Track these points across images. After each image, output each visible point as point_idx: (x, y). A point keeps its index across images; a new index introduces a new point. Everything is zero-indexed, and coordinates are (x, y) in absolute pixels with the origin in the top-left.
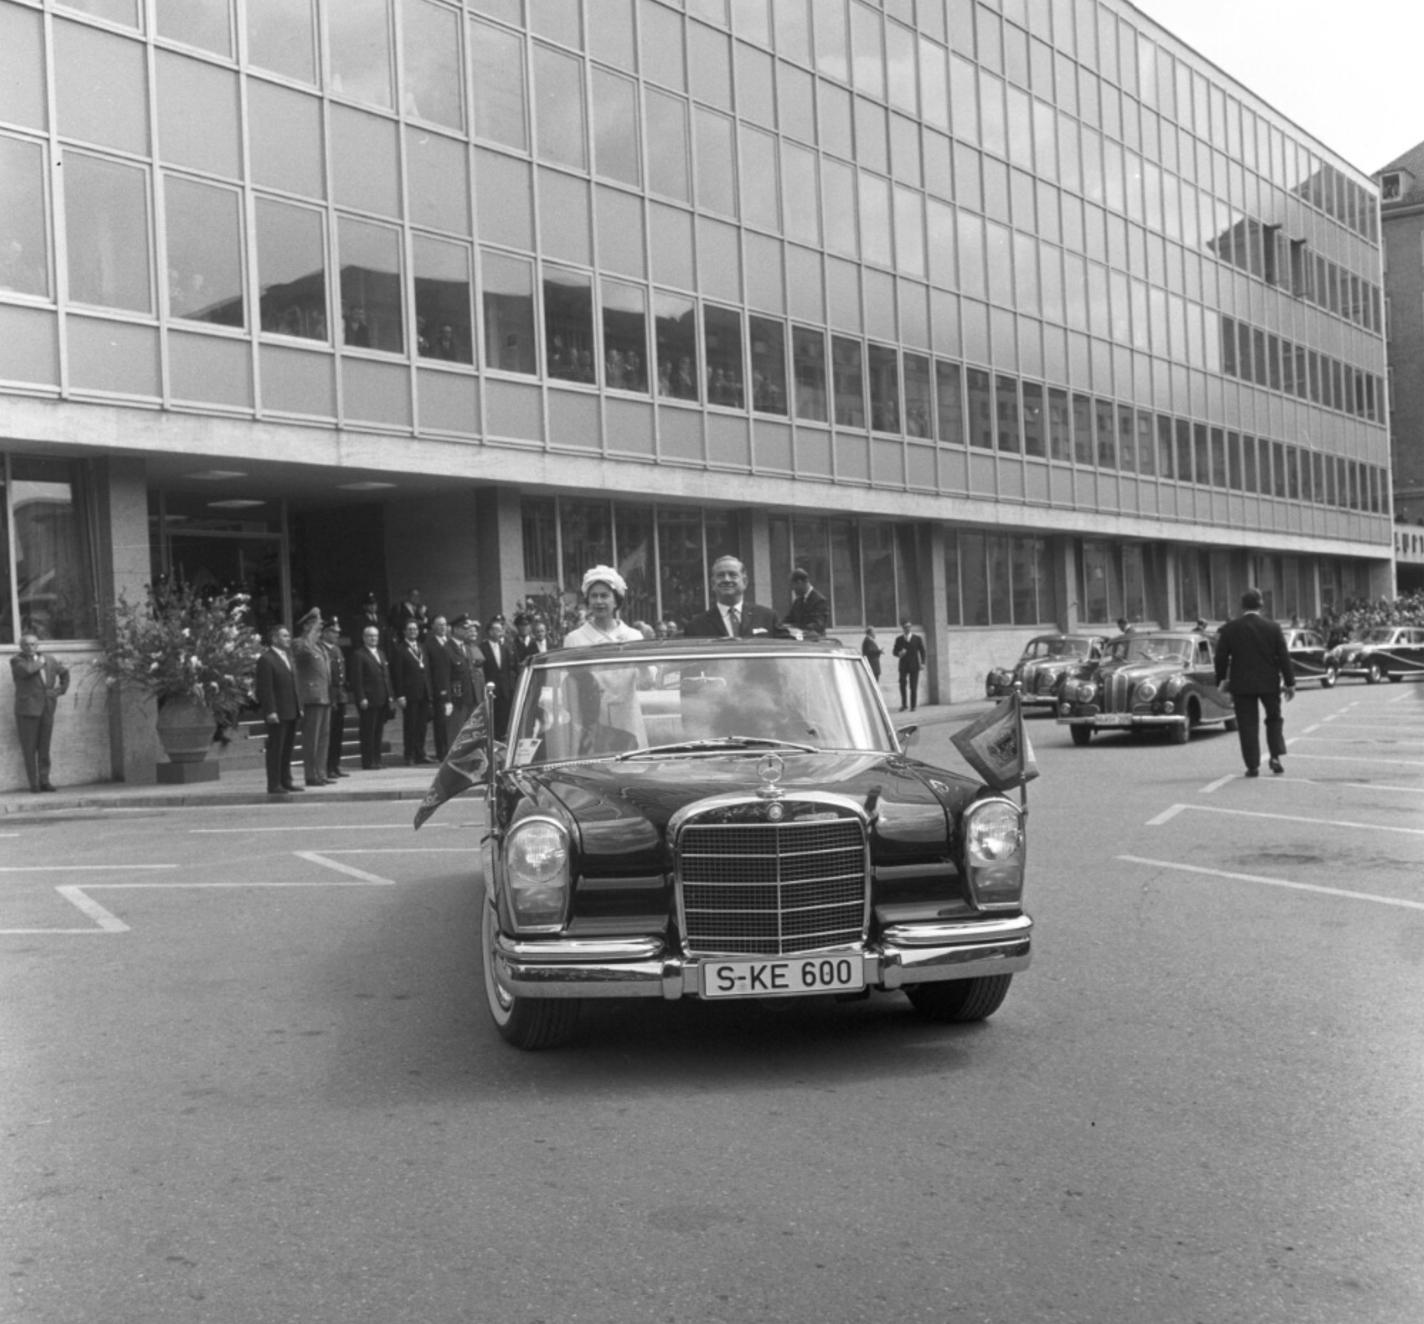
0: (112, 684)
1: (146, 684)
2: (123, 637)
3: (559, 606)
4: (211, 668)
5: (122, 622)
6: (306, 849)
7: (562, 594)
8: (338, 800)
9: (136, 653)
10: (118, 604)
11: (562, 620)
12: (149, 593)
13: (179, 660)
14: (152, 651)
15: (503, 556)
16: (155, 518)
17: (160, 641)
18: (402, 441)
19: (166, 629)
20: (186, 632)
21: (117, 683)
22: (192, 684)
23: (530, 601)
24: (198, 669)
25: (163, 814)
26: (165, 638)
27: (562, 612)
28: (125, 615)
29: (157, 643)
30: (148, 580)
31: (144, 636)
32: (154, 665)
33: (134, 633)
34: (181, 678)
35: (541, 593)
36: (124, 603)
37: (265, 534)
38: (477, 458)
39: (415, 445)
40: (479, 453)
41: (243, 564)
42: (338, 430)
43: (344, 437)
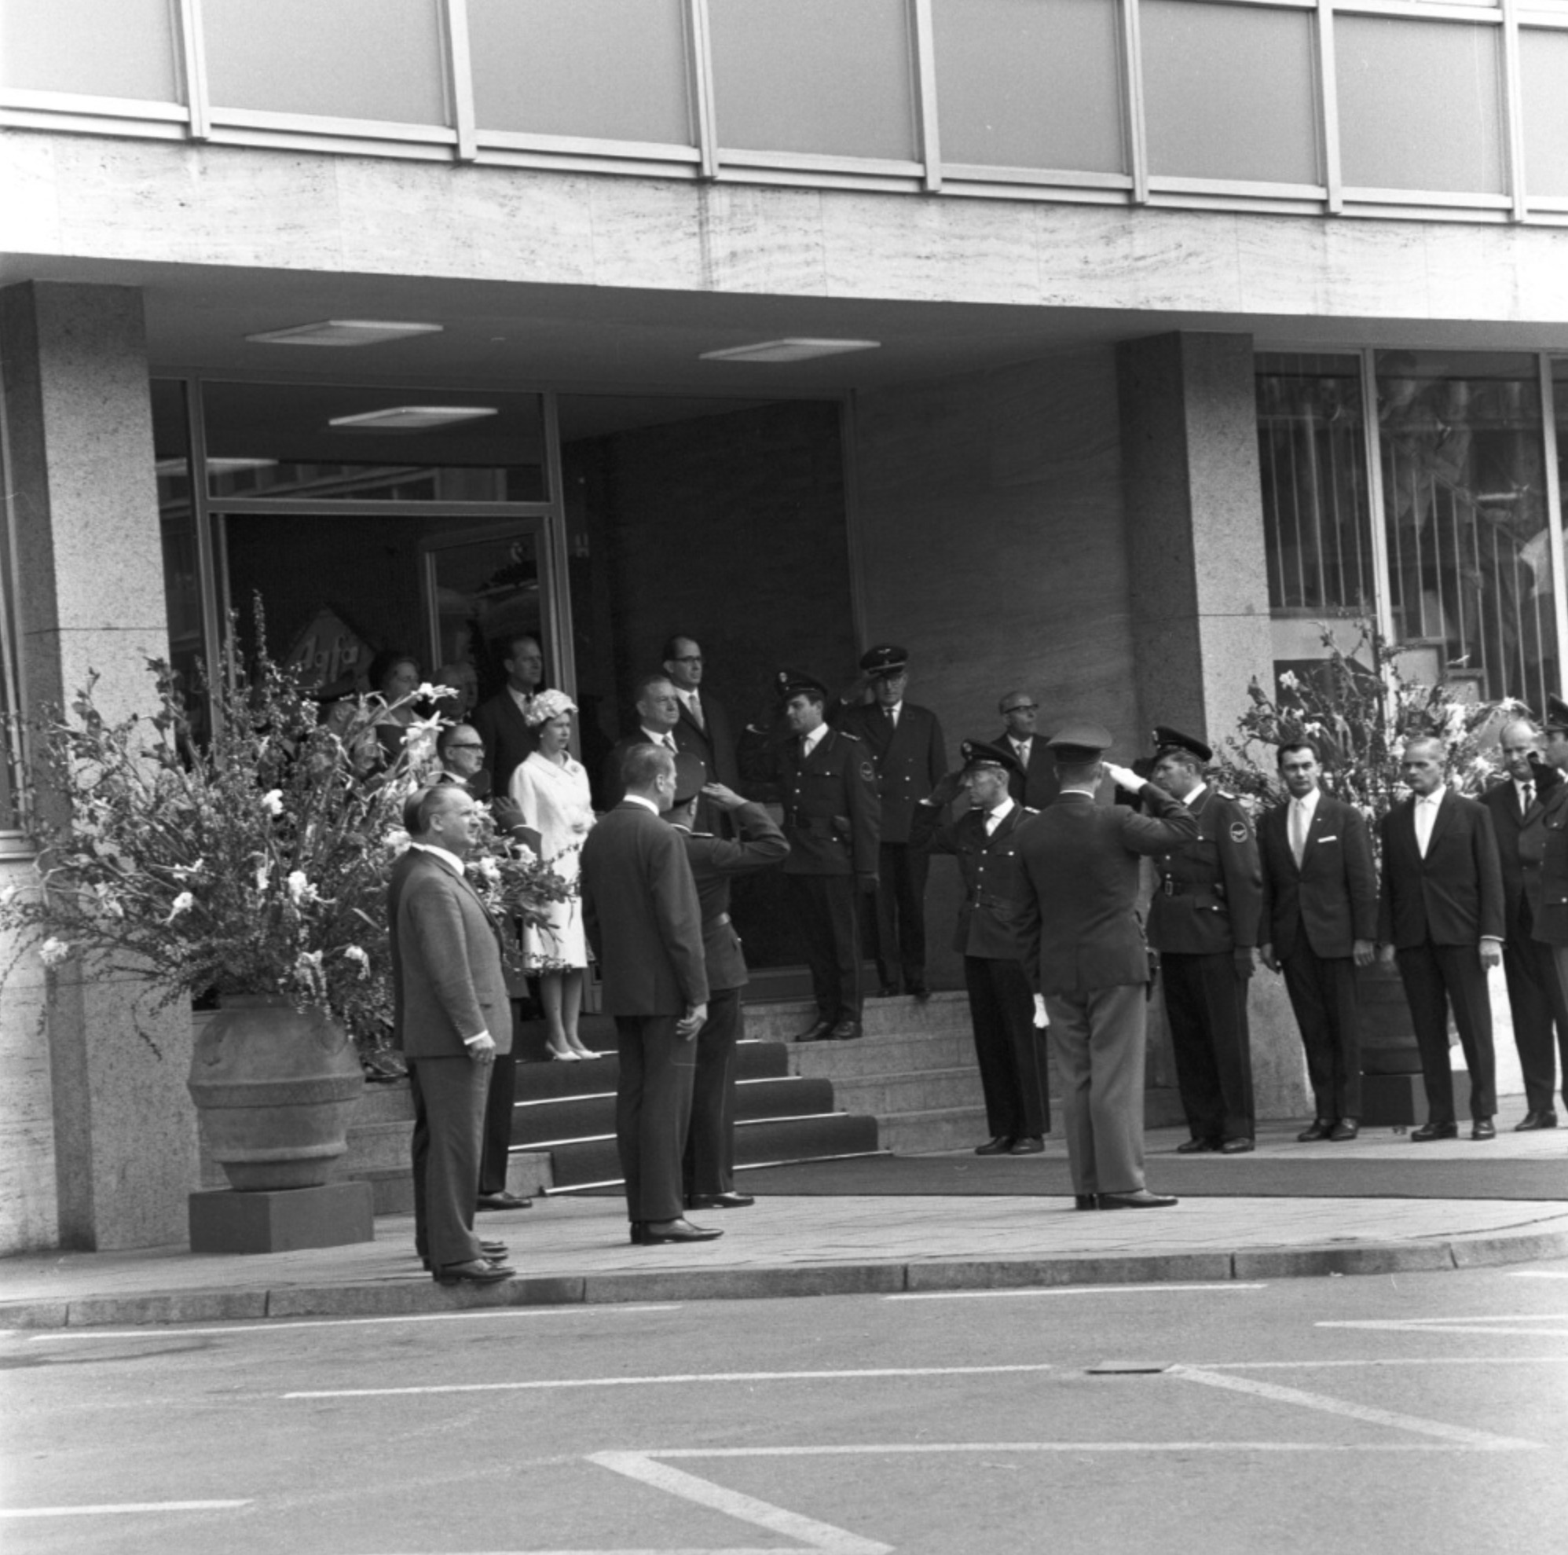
0: (60, 960)
1: (158, 956)
2: (92, 818)
3: (1381, 692)
4: (346, 903)
5: (85, 773)
6: (626, 1445)
7: (1389, 655)
8: (722, 1295)
9: (129, 865)
10: (75, 723)
11: (1389, 735)
12: (161, 686)
13: (254, 883)
14: (176, 860)
15: (1200, 544)
16: (178, 467)
17: (199, 828)
18: (891, 206)
19: (215, 794)
20: (273, 799)
21: (75, 957)
22: (291, 955)
23: (1289, 679)
24: (311, 908)
25: (205, 1345)
26: (214, 820)
27: (1391, 711)
28: (93, 752)
29: (188, 833)
30: (161, 649)
31: (150, 814)
32: (183, 901)
33: (121, 805)
34: (259, 935)
35: (1326, 654)
36: (92, 717)
37: (500, 506)
38: (1122, 246)
39: (930, 215)
40: (1127, 231)
41: (434, 598)
42: (702, 182)
43: (719, 200)
